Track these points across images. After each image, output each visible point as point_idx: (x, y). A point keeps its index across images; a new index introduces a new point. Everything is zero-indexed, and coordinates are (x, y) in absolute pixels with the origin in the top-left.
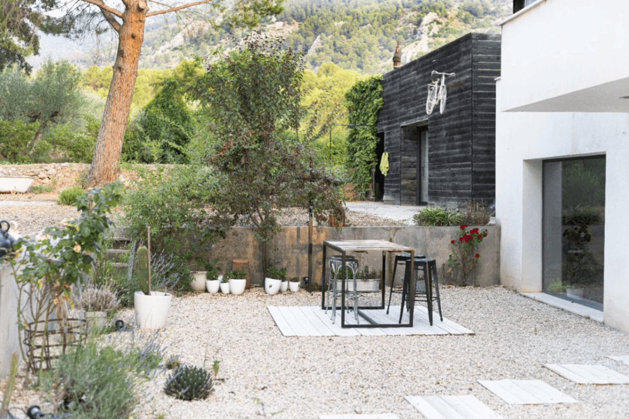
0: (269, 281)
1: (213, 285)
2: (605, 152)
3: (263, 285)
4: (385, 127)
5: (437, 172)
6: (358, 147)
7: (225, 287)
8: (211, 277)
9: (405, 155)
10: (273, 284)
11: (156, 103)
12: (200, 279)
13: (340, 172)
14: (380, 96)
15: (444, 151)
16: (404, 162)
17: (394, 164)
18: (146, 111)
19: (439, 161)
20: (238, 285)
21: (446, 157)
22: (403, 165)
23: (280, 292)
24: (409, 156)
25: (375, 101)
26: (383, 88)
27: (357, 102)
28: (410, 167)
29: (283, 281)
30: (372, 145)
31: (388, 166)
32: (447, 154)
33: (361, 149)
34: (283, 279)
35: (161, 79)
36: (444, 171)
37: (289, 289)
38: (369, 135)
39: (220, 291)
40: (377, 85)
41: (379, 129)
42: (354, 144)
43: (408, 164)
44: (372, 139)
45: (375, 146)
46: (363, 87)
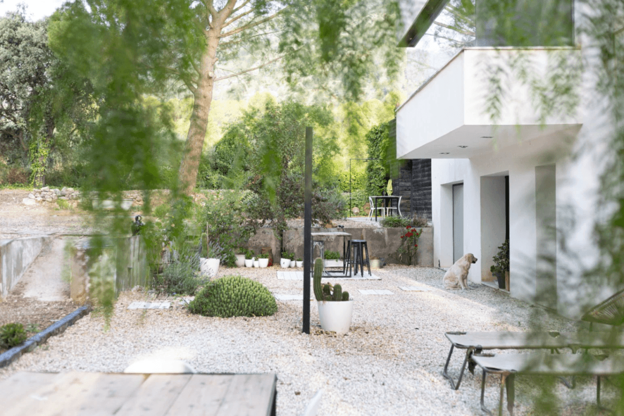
0: (283, 260)
1: (249, 263)
2: (463, 180)
3: (279, 263)
4: (390, 161)
5: (417, 194)
6: (374, 175)
7: (256, 264)
8: (248, 258)
9: (402, 181)
10: (285, 262)
11: (225, 141)
12: (241, 259)
13: (361, 194)
14: (387, 137)
15: (420, 179)
16: (401, 187)
17: (395, 188)
18: (217, 147)
19: (418, 185)
20: (264, 262)
21: (421, 183)
22: (401, 189)
23: (290, 267)
24: (405, 182)
25: (384, 141)
26: (389, 131)
27: (373, 140)
28: (406, 190)
29: (292, 260)
30: (383, 174)
31: (391, 189)
32: (422, 181)
33: (375, 177)
34: (292, 259)
35: (227, 124)
36: (421, 192)
37: (296, 266)
38: (380, 166)
39: (253, 266)
40: (385, 129)
41: (386, 161)
42: (371, 173)
43: (405, 188)
44: (382, 169)
45: (385, 174)
46: (376, 130)
